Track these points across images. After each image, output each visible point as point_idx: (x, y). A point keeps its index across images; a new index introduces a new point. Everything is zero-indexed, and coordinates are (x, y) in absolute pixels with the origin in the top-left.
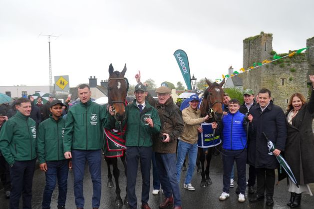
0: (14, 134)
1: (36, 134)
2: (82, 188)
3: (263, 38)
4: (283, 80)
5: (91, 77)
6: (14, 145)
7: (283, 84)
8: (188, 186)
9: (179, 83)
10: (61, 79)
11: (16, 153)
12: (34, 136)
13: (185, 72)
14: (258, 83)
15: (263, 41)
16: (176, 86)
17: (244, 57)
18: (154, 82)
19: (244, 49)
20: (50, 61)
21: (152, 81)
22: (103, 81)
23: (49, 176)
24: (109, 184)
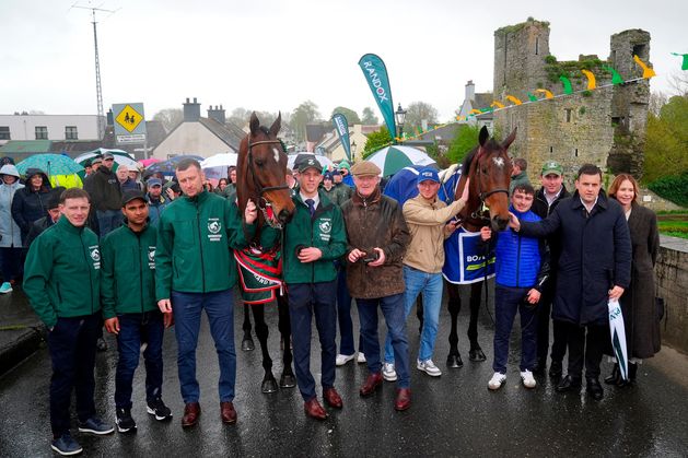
0: (55, 263)
1: (101, 261)
2: (194, 365)
3: (533, 29)
4: (569, 111)
5: (188, 100)
6: (55, 286)
7: (568, 120)
8: (427, 366)
9: (367, 111)
10: (128, 110)
11: (61, 302)
12: (97, 266)
13: (383, 98)
14: (522, 117)
15: (531, 35)
16: (361, 116)
17: (496, 64)
18: (317, 107)
19: (497, 48)
20: (97, 63)
21: (313, 105)
22: (214, 108)
23: (125, 343)
24: (246, 343)
